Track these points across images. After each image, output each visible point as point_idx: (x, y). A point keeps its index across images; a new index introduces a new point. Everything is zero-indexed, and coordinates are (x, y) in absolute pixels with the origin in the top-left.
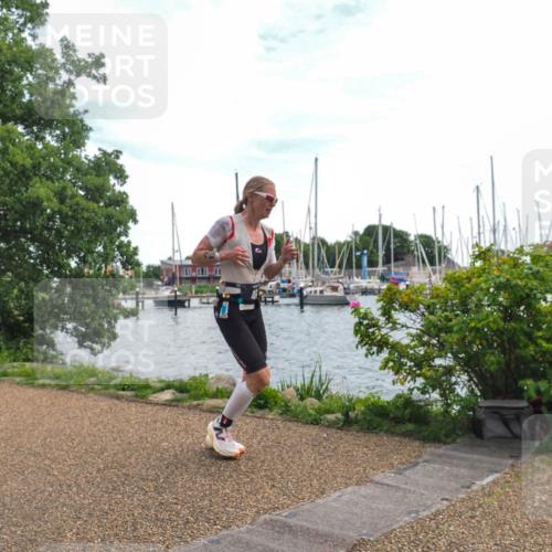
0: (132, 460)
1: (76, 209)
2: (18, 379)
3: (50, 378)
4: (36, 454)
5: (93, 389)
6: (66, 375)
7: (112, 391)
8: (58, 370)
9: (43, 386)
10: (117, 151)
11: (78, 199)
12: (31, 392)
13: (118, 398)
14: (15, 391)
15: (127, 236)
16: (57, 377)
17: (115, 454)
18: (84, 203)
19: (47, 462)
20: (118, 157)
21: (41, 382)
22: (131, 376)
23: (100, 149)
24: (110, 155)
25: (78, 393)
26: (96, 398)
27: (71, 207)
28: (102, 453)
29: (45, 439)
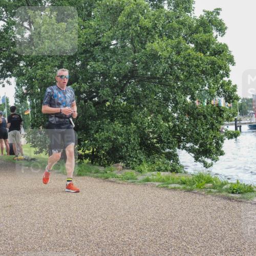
0: (246, 246)
1: (188, 58)
2: (157, 184)
3: (178, 183)
4: (176, 238)
5: (210, 192)
6: (190, 181)
7: (224, 193)
8: (183, 178)
9: (174, 189)
10: (218, 9)
11: (189, 51)
12: (166, 193)
13: (230, 199)
14: (156, 192)
15: (228, 76)
16: (183, 183)
17: (233, 241)
18: (193, 53)
19: (184, 243)
20: (218, 14)
21: (173, 186)
22: (238, 183)
23: (204, 11)
24: (212, 13)
25: (200, 194)
26: (214, 198)
27: (184, 58)
28: (223, 239)
29: (181, 227)
